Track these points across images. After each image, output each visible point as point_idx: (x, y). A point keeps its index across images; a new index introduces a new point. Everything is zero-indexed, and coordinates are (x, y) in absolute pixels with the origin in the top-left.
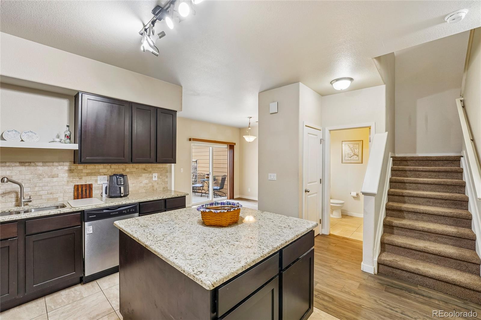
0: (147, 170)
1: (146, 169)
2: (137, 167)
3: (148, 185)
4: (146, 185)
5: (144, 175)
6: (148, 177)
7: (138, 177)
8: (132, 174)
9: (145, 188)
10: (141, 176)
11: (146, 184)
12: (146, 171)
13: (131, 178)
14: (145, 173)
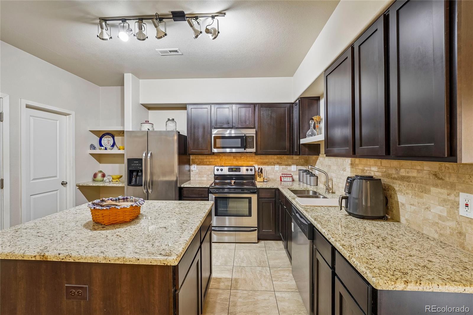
0: (441, 179)
1: (441, 176)
2: (419, 168)
3: (444, 221)
4: (440, 222)
5: (433, 189)
6: (444, 200)
7: (422, 192)
8: (410, 182)
9: (438, 230)
10: (427, 192)
11: (440, 217)
12: (440, 181)
13: (407, 191)
14: (436, 186)
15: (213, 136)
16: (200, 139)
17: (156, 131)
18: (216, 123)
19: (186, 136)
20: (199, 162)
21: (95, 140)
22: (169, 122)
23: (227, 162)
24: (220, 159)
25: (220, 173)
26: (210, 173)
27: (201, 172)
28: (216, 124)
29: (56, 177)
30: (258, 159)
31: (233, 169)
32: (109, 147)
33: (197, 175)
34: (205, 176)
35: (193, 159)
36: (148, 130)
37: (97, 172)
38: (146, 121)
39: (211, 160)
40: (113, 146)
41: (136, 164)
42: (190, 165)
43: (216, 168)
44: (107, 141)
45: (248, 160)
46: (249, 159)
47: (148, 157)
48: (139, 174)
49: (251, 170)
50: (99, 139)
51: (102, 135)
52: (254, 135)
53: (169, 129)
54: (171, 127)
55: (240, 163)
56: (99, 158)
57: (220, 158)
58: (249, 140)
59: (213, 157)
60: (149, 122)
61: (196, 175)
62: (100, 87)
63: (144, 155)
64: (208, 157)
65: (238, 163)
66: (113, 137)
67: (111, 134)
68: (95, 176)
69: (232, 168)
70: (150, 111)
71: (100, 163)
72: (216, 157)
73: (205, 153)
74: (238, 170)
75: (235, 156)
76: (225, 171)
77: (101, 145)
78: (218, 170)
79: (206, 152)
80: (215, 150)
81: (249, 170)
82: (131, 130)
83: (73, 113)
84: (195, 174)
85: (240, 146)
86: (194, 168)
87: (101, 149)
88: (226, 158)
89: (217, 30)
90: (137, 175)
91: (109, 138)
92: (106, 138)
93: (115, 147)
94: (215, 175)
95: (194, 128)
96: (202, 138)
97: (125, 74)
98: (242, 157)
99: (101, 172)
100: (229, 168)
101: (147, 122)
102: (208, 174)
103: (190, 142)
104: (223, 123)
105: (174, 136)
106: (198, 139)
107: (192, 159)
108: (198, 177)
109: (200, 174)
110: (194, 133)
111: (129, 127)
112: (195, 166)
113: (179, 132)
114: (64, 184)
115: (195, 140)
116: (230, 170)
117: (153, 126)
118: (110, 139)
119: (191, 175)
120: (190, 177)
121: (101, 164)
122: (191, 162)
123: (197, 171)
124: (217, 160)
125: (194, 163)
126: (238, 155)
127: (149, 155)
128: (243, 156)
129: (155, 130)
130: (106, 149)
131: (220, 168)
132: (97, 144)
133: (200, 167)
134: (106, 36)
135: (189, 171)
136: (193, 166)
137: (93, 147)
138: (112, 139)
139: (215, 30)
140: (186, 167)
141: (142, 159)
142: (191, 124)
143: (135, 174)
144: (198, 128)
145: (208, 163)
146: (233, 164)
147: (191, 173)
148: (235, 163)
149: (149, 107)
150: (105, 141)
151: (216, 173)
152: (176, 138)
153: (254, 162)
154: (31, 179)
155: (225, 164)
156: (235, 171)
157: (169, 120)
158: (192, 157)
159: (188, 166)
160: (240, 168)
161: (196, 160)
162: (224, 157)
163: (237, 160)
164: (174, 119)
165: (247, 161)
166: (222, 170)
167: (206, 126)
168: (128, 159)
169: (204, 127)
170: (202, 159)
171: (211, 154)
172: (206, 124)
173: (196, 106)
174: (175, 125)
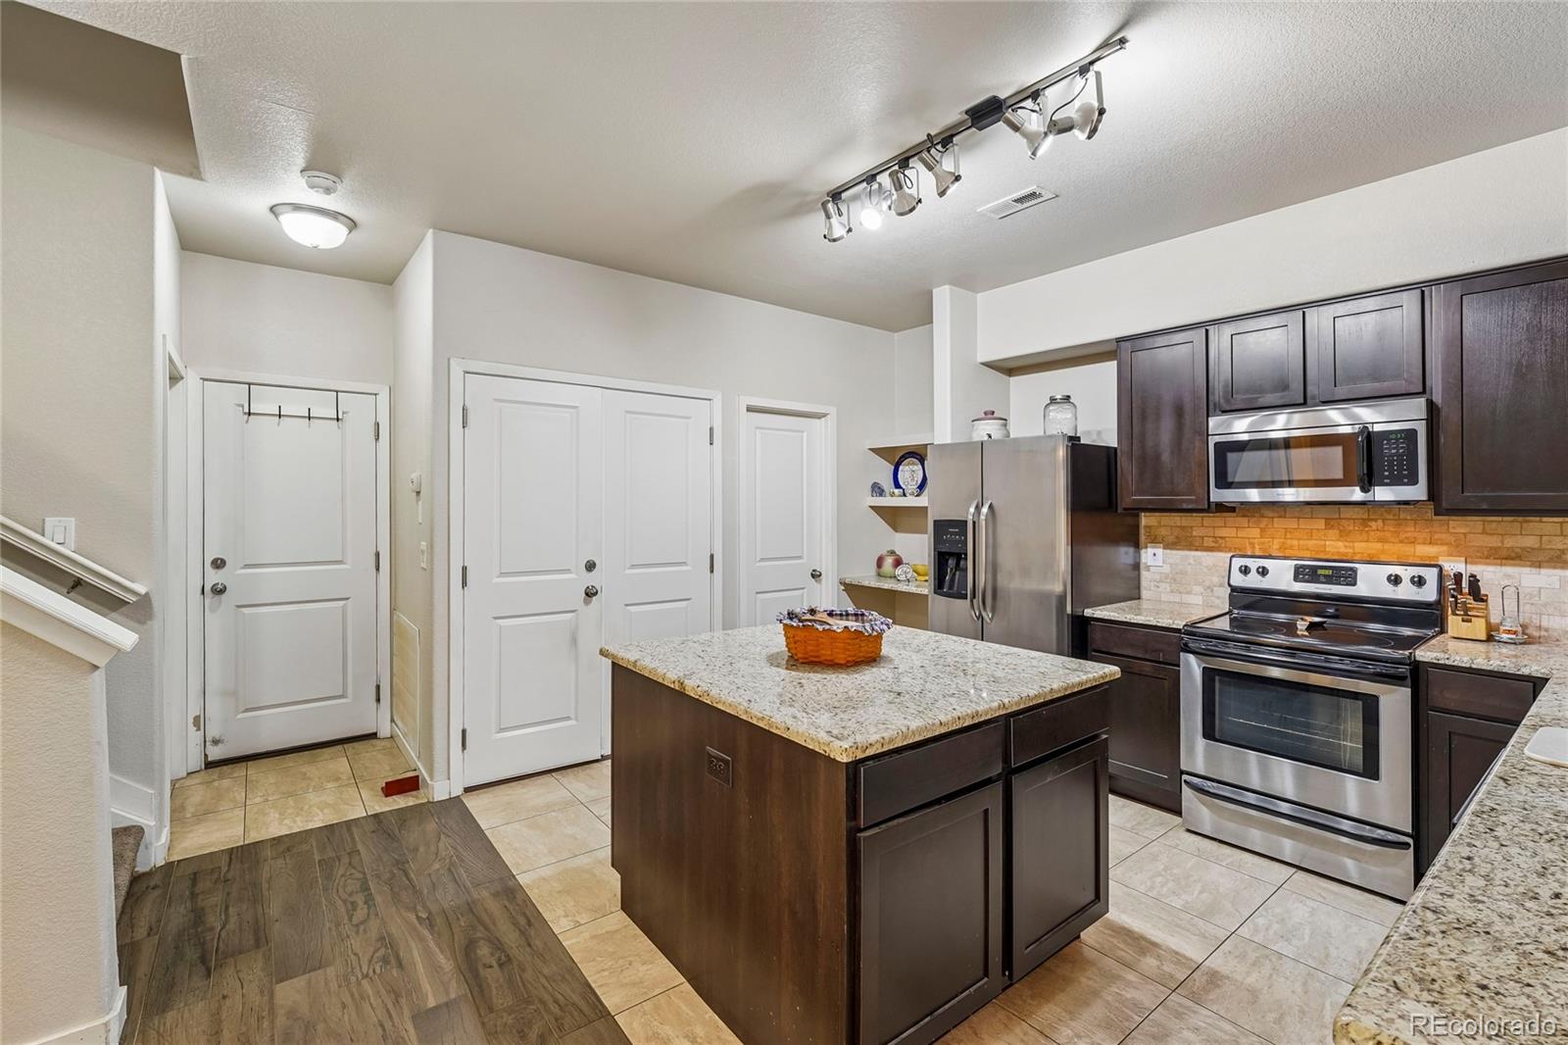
15: (1213, 441)
16: (1166, 457)
17: (1015, 440)
18: (1231, 391)
19: (1115, 449)
20: (1171, 539)
21: (883, 471)
22: (1051, 408)
23: (1295, 542)
24: (1263, 530)
25: (1253, 581)
26: (1216, 580)
27: (1183, 573)
28: (1230, 393)
29: (800, 557)
30: (1465, 534)
31: (1320, 572)
32: (913, 487)
33: (1168, 586)
34: (1198, 589)
35: (1150, 527)
36: (986, 438)
37: (884, 552)
38: (985, 413)
39: (1223, 532)
40: (922, 486)
41: (952, 536)
42: (1137, 545)
43: (1238, 563)
44: (910, 473)
45: (1409, 535)
46: (1410, 531)
47: (983, 517)
48: (962, 563)
49: (1419, 582)
50: (893, 467)
51: (898, 458)
52: (1421, 429)
53: (1053, 430)
54: (1062, 422)
55: (1356, 546)
56: (894, 517)
57: (1262, 526)
58: (1389, 450)
59: (1230, 518)
60: (995, 415)
61: (1161, 581)
62: (896, 334)
63: (972, 510)
65: (1353, 548)
66: (922, 461)
67: (917, 454)
68: (880, 562)
69: (1314, 569)
70: (1013, 380)
71: (896, 531)
72: (1244, 521)
73: (1185, 506)
74: (1350, 578)
75: (1337, 516)
76: (1281, 576)
77: (897, 485)
78: (1245, 571)
79: (1187, 500)
80: (1217, 495)
81: (1406, 580)
82: (949, 442)
83: (832, 410)
84: (1158, 577)
85: (1340, 476)
86: (1153, 558)
87: (892, 495)
88: (1292, 524)
90: (957, 567)
91: (913, 464)
92: (908, 465)
93: (927, 488)
94: (1234, 589)
95: (1143, 417)
96: (1172, 452)
97: (934, 291)
98: (1374, 525)
99: (892, 553)
100: (1298, 567)
101: (990, 414)
102: (1207, 583)
103: (1126, 468)
104: (1261, 391)
105: (1055, 450)
106: (1158, 457)
107: (1146, 527)
108: (1168, 589)
109: (1176, 579)
110: (1143, 435)
111: (943, 432)
112: (1160, 551)
113: (1074, 440)
114: (816, 575)
115: (1149, 462)
116: (1300, 574)
117: (1005, 425)
118: (915, 468)
119: (1144, 583)
120: (1139, 588)
121: (897, 535)
122: (1142, 538)
123: (1166, 569)
124: (1250, 532)
125: (1154, 540)
126: (1348, 516)
127: (985, 510)
128: (1376, 520)
129: (1012, 436)
130: (905, 495)
131: (1254, 564)
132: (887, 483)
133: (1177, 555)
135: (1136, 566)
136: (1150, 551)
137: (878, 490)
138: (920, 467)
139: (1085, 109)
140: (1123, 554)
141: (966, 522)
142: (1134, 403)
143: (951, 562)
144: (1158, 416)
145: (1208, 542)
146: (1324, 551)
147: (1144, 574)
148: (1334, 546)
149: (1010, 368)
150: (904, 473)
151: (1238, 580)
152: (1061, 456)
153: (1445, 548)
154: (758, 559)
155: (1282, 547)
156: (1329, 580)
157: (1053, 400)
158: (1145, 520)
159: (1131, 550)
160: (1354, 571)
161: (1163, 532)
162: (1279, 523)
163: (1344, 534)
164: (1069, 397)
165: (1401, 542)
166: (1263, 572)
167: (1188, 409)
168: (935, 521)
169: (1179, 411)
170: (1182, 528)
171: (1208, 510)
172: (1187, 399)
173: (1148, 342)
174: (1070, 416)
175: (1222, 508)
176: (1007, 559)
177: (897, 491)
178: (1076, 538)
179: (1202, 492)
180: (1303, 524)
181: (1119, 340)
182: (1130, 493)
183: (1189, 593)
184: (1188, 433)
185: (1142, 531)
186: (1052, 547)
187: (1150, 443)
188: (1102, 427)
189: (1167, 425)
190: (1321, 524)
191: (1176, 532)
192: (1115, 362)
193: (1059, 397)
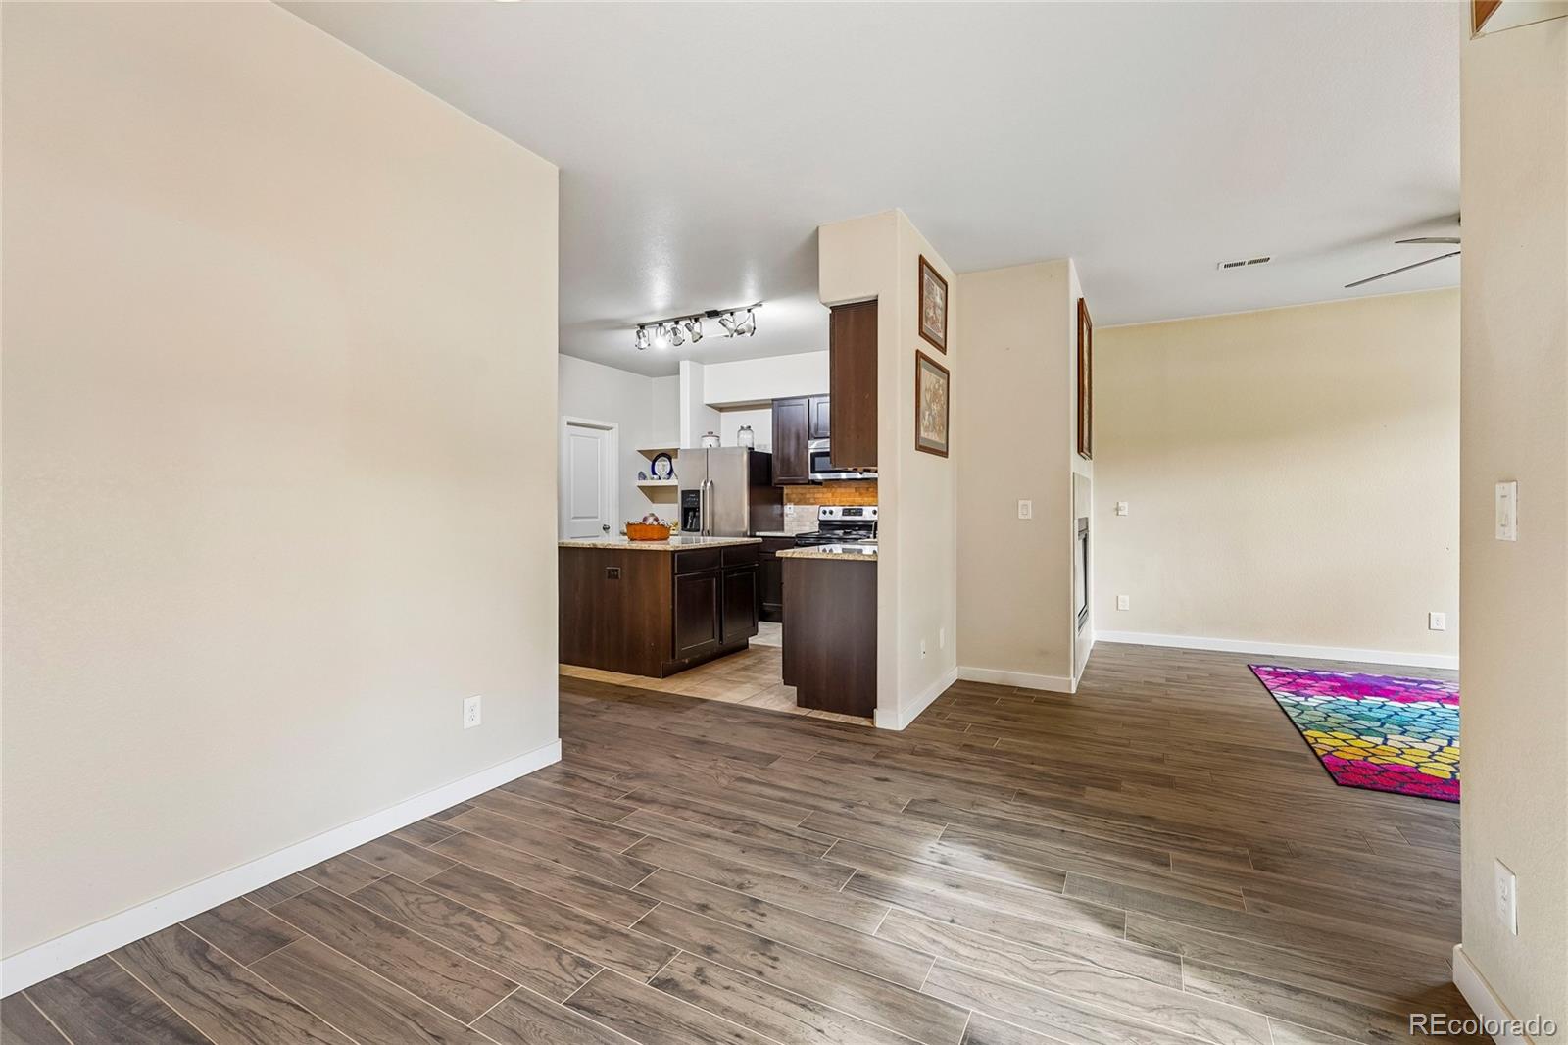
15: (811, 451)
16: (792, 459)
17: (724, 448)
19: (769, 455)
20: (796, 500)
21: (645, 465)
22: (741, 431)
23: (843, 498)
24: (833, 495)
25: (828, 516)
26: (814, 517)
27: (802, 516)
28: (817, 430)
29: (596, 517)
31: (852, 511)
32: (664, 474)
33: (794, 520)
34: (808, 524)
35: (788, 494)
36: (709, 447)
37: (647, 515)
38: (708, 433)
39: (818, 496)
40: (670, 474)
41: (692, 497)
42: (782, 504)
43: (822, 508)
44: (662, 466)
47: (708, 488)
48: (697, 513)
50: (652, 462)
51: (655, 456)
53: (742, 444)
54: (746, 440)
55: (866, 499)
56: (652, 493)
57: (832, 492)
59: (819, 488)
60: (714, 434)
61: (792, 518)
62: (653, 379)
63: (702, 484)
64: (812, 491)
65: (864, 500)
66: (670, 459)
67: (668, 455)
69: (849, 509)
70: (722, 414)
71: (653, 501)
72: (825, 490)
73: (800, 482)
74: (859, 512)
75: (858, 487)
76: (837, 514)
77: (654, 473)
78: (825, 512)
79: (802, 479)
80: (812, 476)
82: (688, 447)
83: (616, 426)
84: (790, 516)
86: (789, 509)
87: (652, 479)
88: (843, 490)
89: (752, 325)
90: (694, 516)
91: (664, 460)
92: (661, 460)
93: (673, 476)
94: (821, 521)
95: (783, 439)
96: (794, 457)
97: (681, 363)
99: (652, 515)
100: (844, 510)
101: (711, 434)
102: (810, 517)
103: (776, 464)
105: (742, 455)
106: (789, 459)
107: (786, 494)
108: (795, 522)
109: (799, 520)
110: (783, 448)
111: (685, 443)
112: (792, 506)
113: (751, 449)
114: (606, 529)
115: (786, 462)
116: (846, 512)
117: (718, 440)
118: (665, 463)
119: (785, 523)
120: (783, 525)
121: (654, 505)
122: (785, 500)
123: (794, 513)
124: (828, 495)
125: (790, 501)
126: (862, 486)
127: (709, 484)
129: (722, 446)
130: (660, 479)
131: (828, 509)
132: (648, 472)
133: (798, 507)
134: (644, 345)
135: (782, 515)
136: (788, 506)
137: (642, 476)
138: (669, 462)
139: (749, 327)
140: (776, 508)
141: (699, 491)
142: (780, 431)
143: (691, 513)
144: (789, 440)
145: (812, 501)
146: (854, 502)
147: (786, 518)
148: (857, 499)
149: (721, 408)
150: (659, 465)
151: (823, 517)
152: (745, 457)
154: (573, 516)
155: (840, 501)
156: (855, 514)
157: (742, 428)
158: (786, 490)
159: (779, 506)
160: (861, 509)
161: (794, 496)
162: (839, 490)
163: (861, 494)
164: (749, 425)
166: (831, 512)
167: (801, 436)
168: (683, 492)
169: (798, 438)
170: (802, 494)
171: (808, 484)
172: (801, 432)
173: (786, 402)
174: (750, 437)
175: (815, 483)
176: (720, 508)
177: (655, 477)
178: (752, 502)
179: (805, 474)
180: (848, 490)
181: (773, 400)
182: (778, 477)
183: (804, 526)
184: (801, 446)
185: (785, 497)
186: (741, 501)
187: (786, 451)
188: (765, 443)
189: (793, 443)
190: (853, 491)
191: (800, 496)
192: (771, 410)
193: (745, 426)
